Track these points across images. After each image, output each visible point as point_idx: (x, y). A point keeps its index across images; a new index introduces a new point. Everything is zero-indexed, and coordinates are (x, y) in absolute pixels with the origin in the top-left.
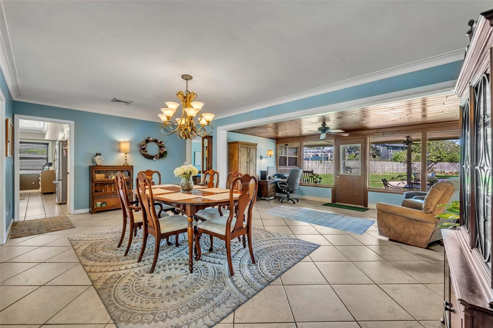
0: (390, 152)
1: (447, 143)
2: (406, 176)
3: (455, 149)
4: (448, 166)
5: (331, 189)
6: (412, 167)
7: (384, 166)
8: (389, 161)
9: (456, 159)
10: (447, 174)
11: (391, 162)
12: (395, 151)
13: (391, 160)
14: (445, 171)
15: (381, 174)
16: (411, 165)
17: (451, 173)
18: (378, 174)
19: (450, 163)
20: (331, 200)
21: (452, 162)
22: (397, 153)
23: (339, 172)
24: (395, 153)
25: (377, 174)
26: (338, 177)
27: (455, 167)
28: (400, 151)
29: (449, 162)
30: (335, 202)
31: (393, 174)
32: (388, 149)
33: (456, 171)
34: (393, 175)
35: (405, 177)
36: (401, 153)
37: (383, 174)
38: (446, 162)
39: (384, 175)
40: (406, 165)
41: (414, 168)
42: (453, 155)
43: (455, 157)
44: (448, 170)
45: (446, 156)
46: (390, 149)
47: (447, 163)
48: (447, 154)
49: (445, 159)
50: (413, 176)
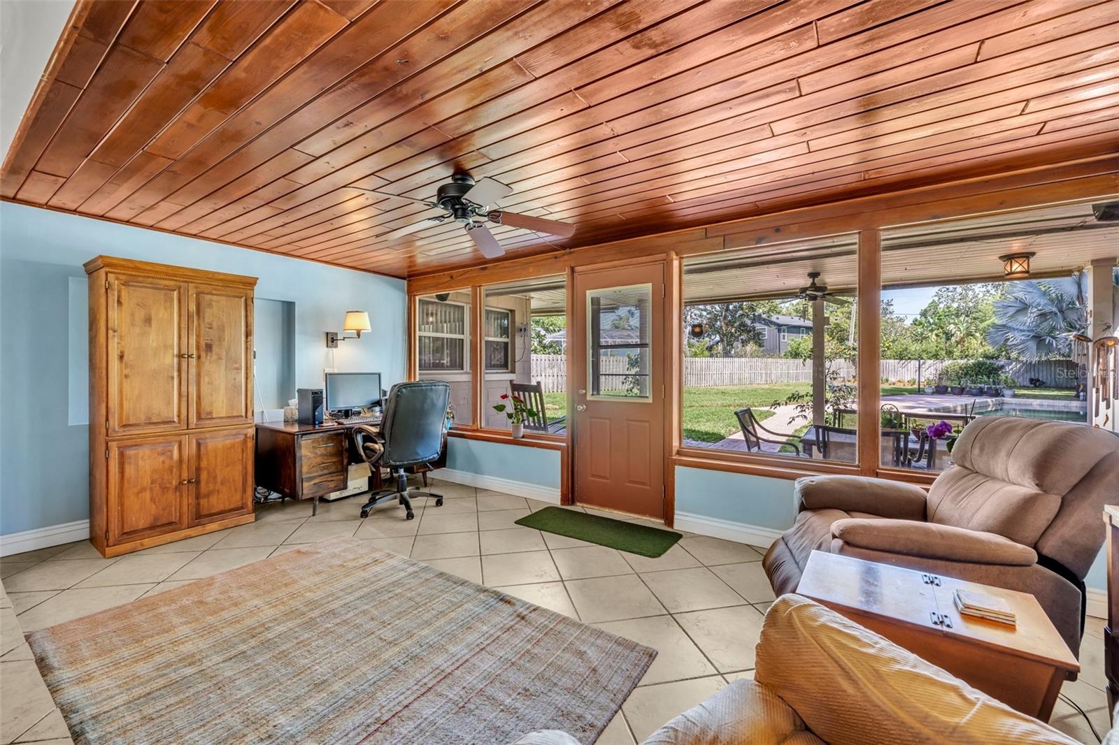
0: (784, 338)
1: (889, 321)
2: (812, 396)
3: (904, 332)
4: (895, 368)
5: (559, 453)
6: (827, 371)
7: (771, 369)
8: (782, 358)
9: (909, 353)
10: (894, 384)
11: (784, 360)
12: (793, 336)
13: (785, 355)
14: (890, 379)
15: (763, 387)
16: (822, 365)
17: (899, 381)
18: (757, 386)
19: (898, 361)
20: (560, 494)
21: (902, 359)
22: (797, 340)
23: (584, 391)
24: (793, 340)
25: (755, 386)
26: (580, 408)
27: (907, 370)
28: (802, 337)
29: (897, 359)
30: (573, 503)
31: (789, 385)
32: (779, 331)
33: (909, 379)
34: (788, 388)
35: (809, 398)
36: (806, 341)
37: (767, 386)
38: (890, 358)
39: (768, 389)
40: (809, 362)
41: (831, 371)
42: (902, 344)
43: (907, 349)
44: (894, 375)
45: (890, 345)
46: (784, 332)
47: (892, 361)
48: (892, 342)
49: (889, 352)
50: (829, 395)
